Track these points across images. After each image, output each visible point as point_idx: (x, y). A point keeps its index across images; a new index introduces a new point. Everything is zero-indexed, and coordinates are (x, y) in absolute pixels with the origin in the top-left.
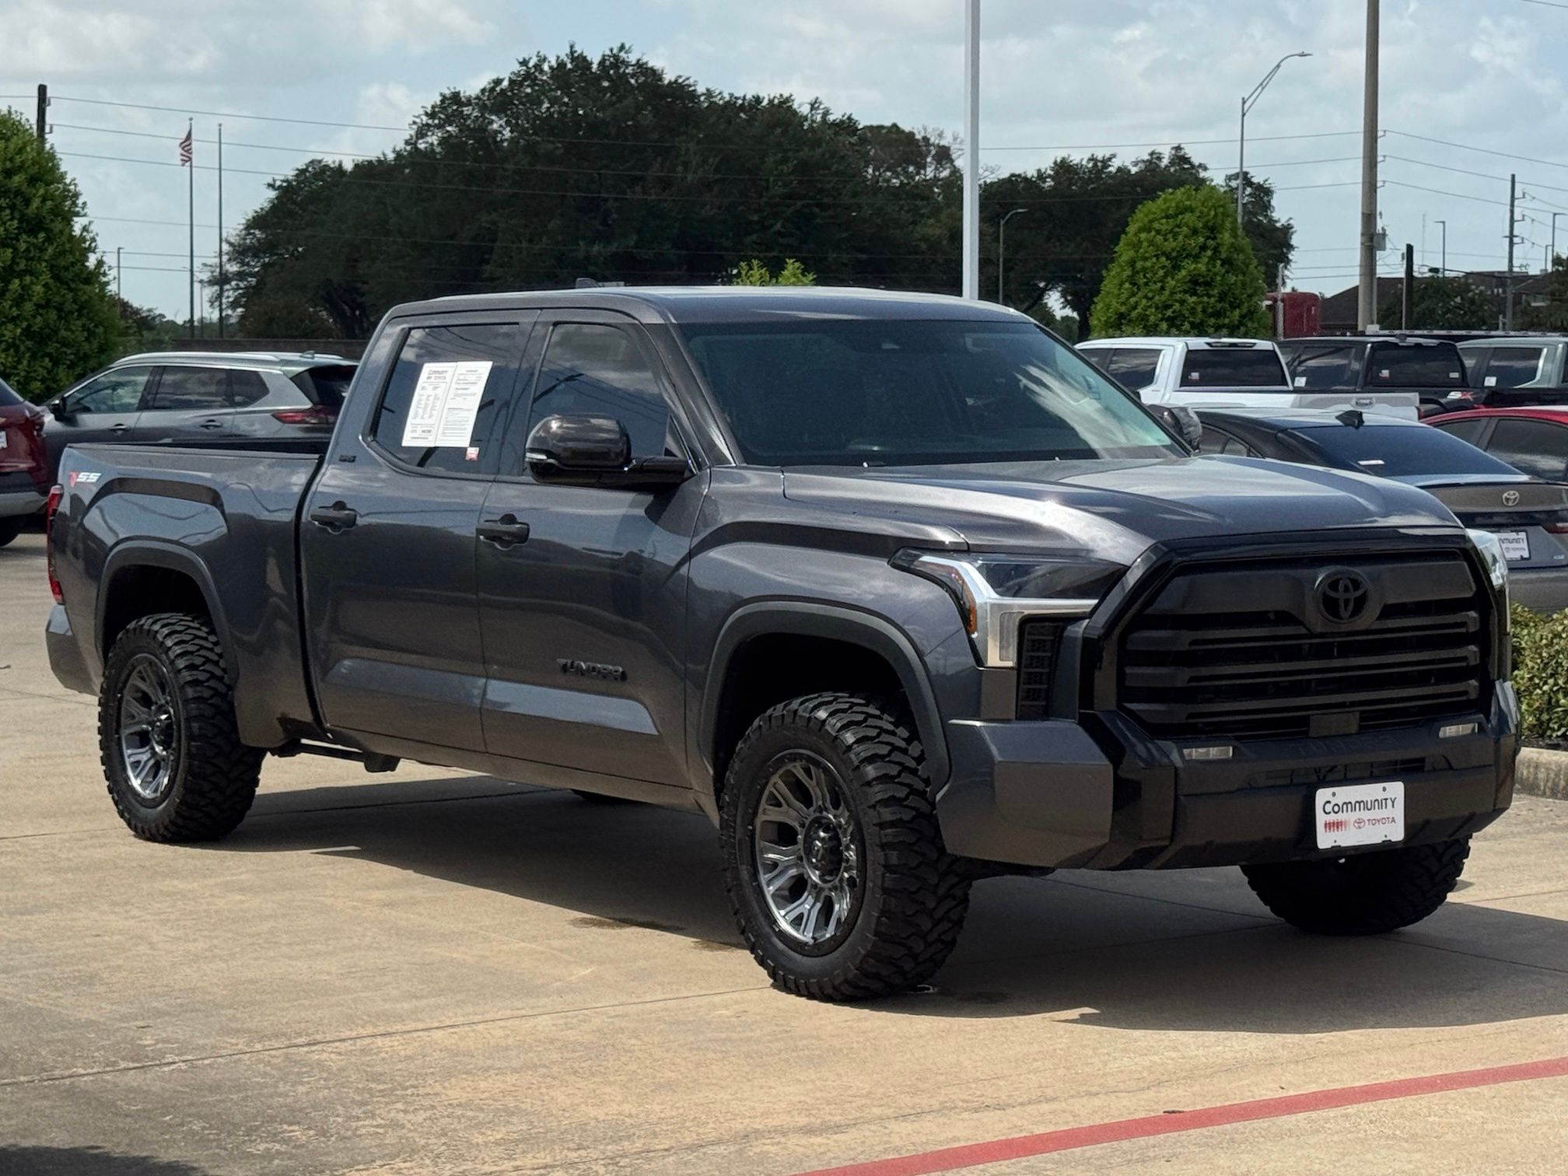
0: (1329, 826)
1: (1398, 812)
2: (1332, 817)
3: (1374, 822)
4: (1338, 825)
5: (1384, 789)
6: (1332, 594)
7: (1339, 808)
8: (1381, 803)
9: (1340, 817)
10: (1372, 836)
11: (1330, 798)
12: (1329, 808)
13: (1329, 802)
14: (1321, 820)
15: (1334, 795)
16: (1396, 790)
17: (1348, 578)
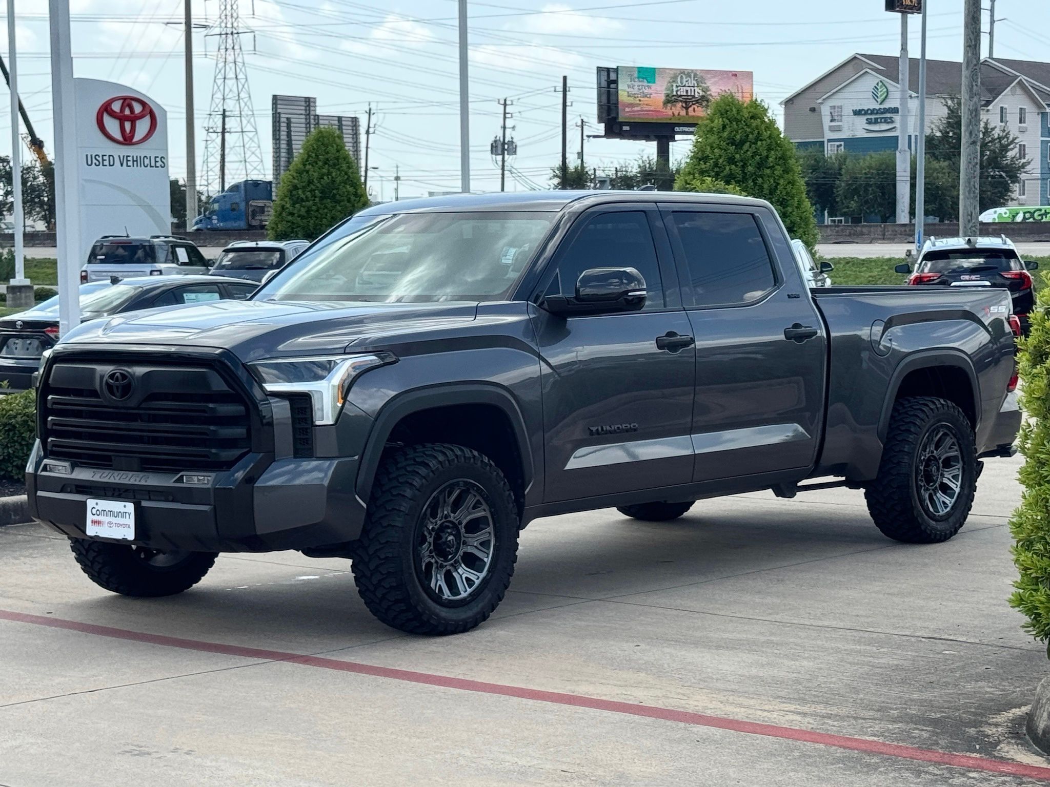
0: (94, 522)
1: (131, 521)
2: (96, 518)
3: (119, 525)
4: (99, 523)
5: (125, 506)
6: (111, 382)
7: (99, 513)
8: (123, 515)
9: (100, 518)
11: (95, 506)
12: (94, 511)
13: (94, 508)
14: (90, 517)
15: (97, 504)
16: (130, 507)
17: (120, 373)
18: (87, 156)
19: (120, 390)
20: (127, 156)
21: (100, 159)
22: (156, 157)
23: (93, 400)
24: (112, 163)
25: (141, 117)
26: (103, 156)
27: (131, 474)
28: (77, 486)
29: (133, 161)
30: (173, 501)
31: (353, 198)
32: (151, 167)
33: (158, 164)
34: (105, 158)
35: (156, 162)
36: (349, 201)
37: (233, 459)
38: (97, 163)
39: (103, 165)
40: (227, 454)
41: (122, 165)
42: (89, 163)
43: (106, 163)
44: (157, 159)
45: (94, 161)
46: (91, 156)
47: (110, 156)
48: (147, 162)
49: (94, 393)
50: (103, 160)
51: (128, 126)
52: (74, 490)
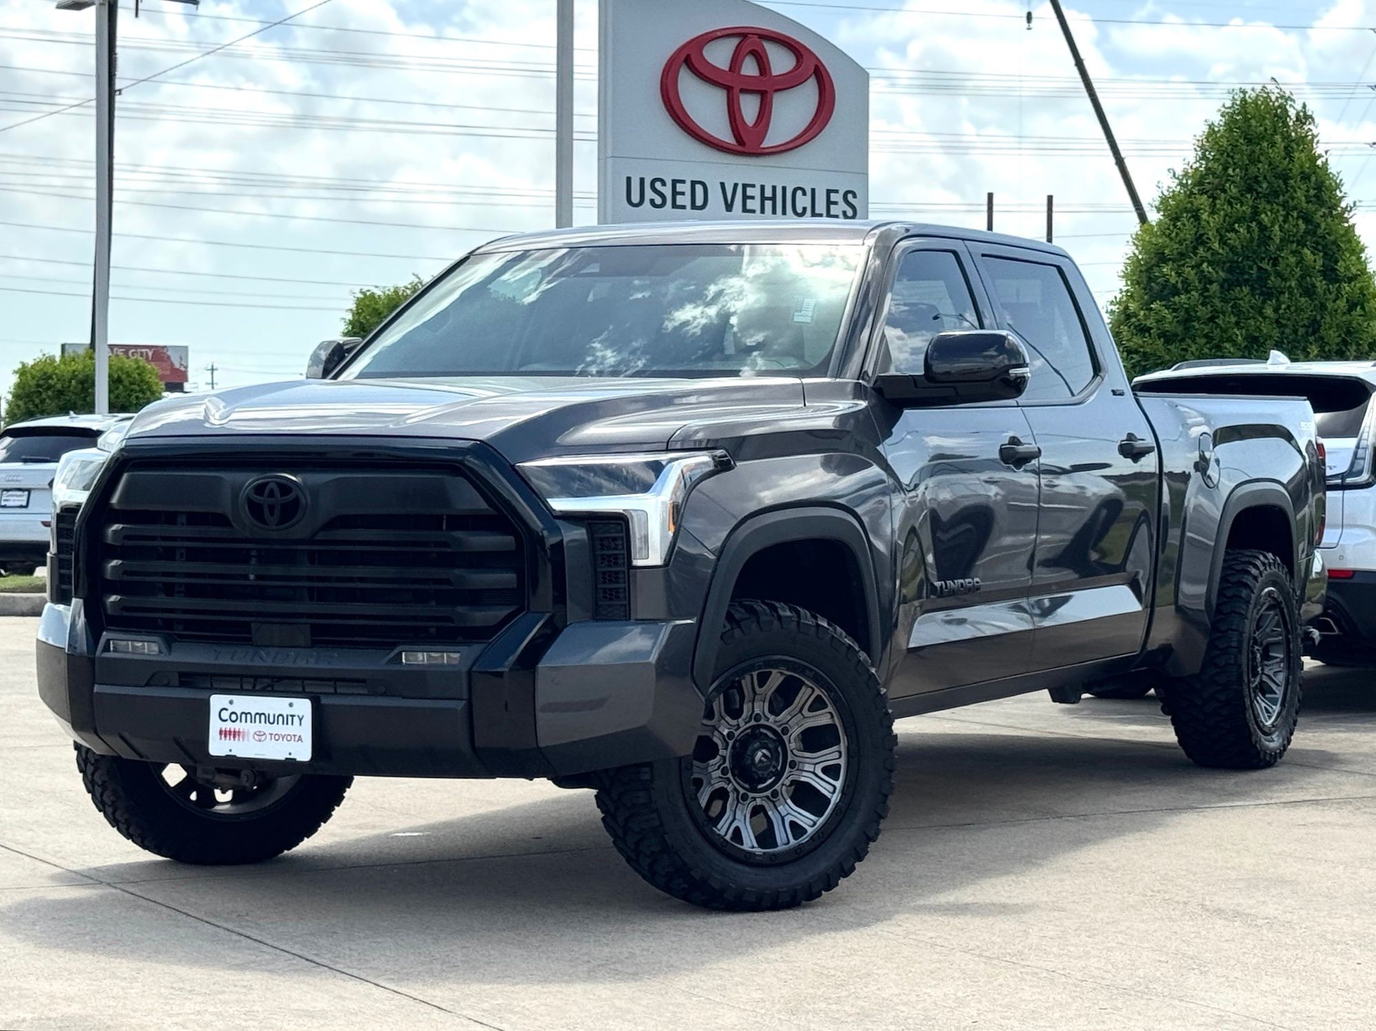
0: (224, 733)
1: (305, 730)
2: (229, 726)
3: (277, 737)
4: (235, 734)
5: (291, 705)
6: (257, 498)
7: (235, 717)
8: (287, 719)
9: (237, 726)
10: (275, 751)
11: (227, 706)
12: (225, 715)
13: (226, 709)
14: (215, 725)
15: (231, 702)
16: (303, 707)
17: (277, 483)
18: (629, 179)
19: (277, 512)
20: (745, 186)
21: (667, 190)
22: (829, 192)
23: (215, 531)
24: (699, 202)
25: (790, 82)
26: (675, 182)
27: (292, 653)
28: (181, 675)
29: (763, 198)
30: (384, 695)
31: (1320, 284)
32: (814, 214)
33: (834, 210)
34: (680, 187)
35: (829, 203)
36: (1309, 292)
37: (496, 622)
38: (658, 201)
39: (675, 206)
40: (483, 616)
41: (729, 207)
42: (635, 198)
43: (684, 200)
44: (833, 197)
45: (649, 194)
46: (642, 180)
47: (693, 183)
48: (803, 201)
49: (220, 520)
50: (675, 193)
51: (749, 107)
52: (176, 681)
